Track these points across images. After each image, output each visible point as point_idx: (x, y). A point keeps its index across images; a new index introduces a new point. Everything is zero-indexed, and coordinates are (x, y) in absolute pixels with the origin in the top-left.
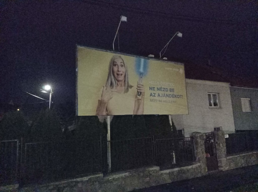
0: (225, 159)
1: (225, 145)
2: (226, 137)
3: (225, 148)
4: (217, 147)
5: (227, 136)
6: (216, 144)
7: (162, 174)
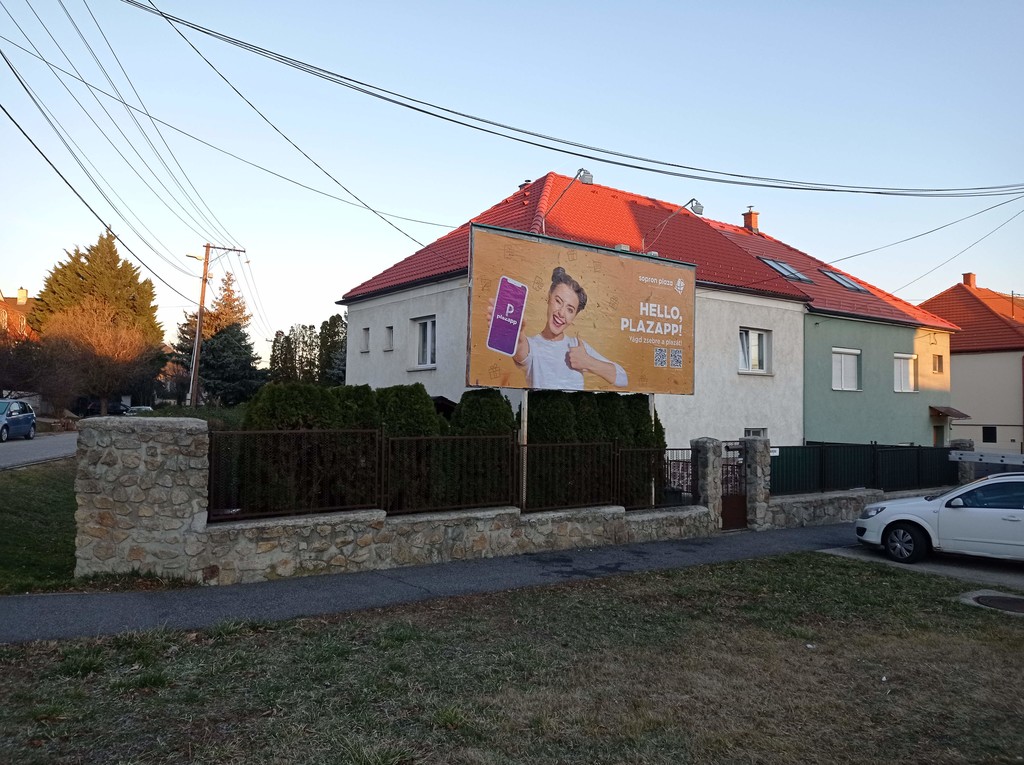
0: (765, 505)
1: (768, 470)
2: (772, 454)
3: (768, 478)
4: (749, 476)
5: (776, 453)
6: (748, 470)
7: (628, 522)
